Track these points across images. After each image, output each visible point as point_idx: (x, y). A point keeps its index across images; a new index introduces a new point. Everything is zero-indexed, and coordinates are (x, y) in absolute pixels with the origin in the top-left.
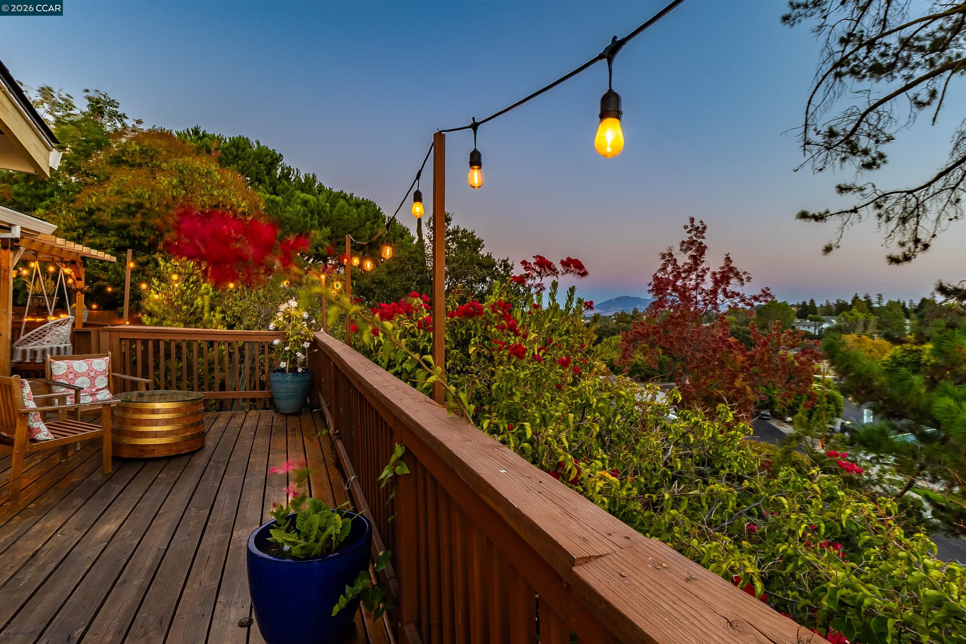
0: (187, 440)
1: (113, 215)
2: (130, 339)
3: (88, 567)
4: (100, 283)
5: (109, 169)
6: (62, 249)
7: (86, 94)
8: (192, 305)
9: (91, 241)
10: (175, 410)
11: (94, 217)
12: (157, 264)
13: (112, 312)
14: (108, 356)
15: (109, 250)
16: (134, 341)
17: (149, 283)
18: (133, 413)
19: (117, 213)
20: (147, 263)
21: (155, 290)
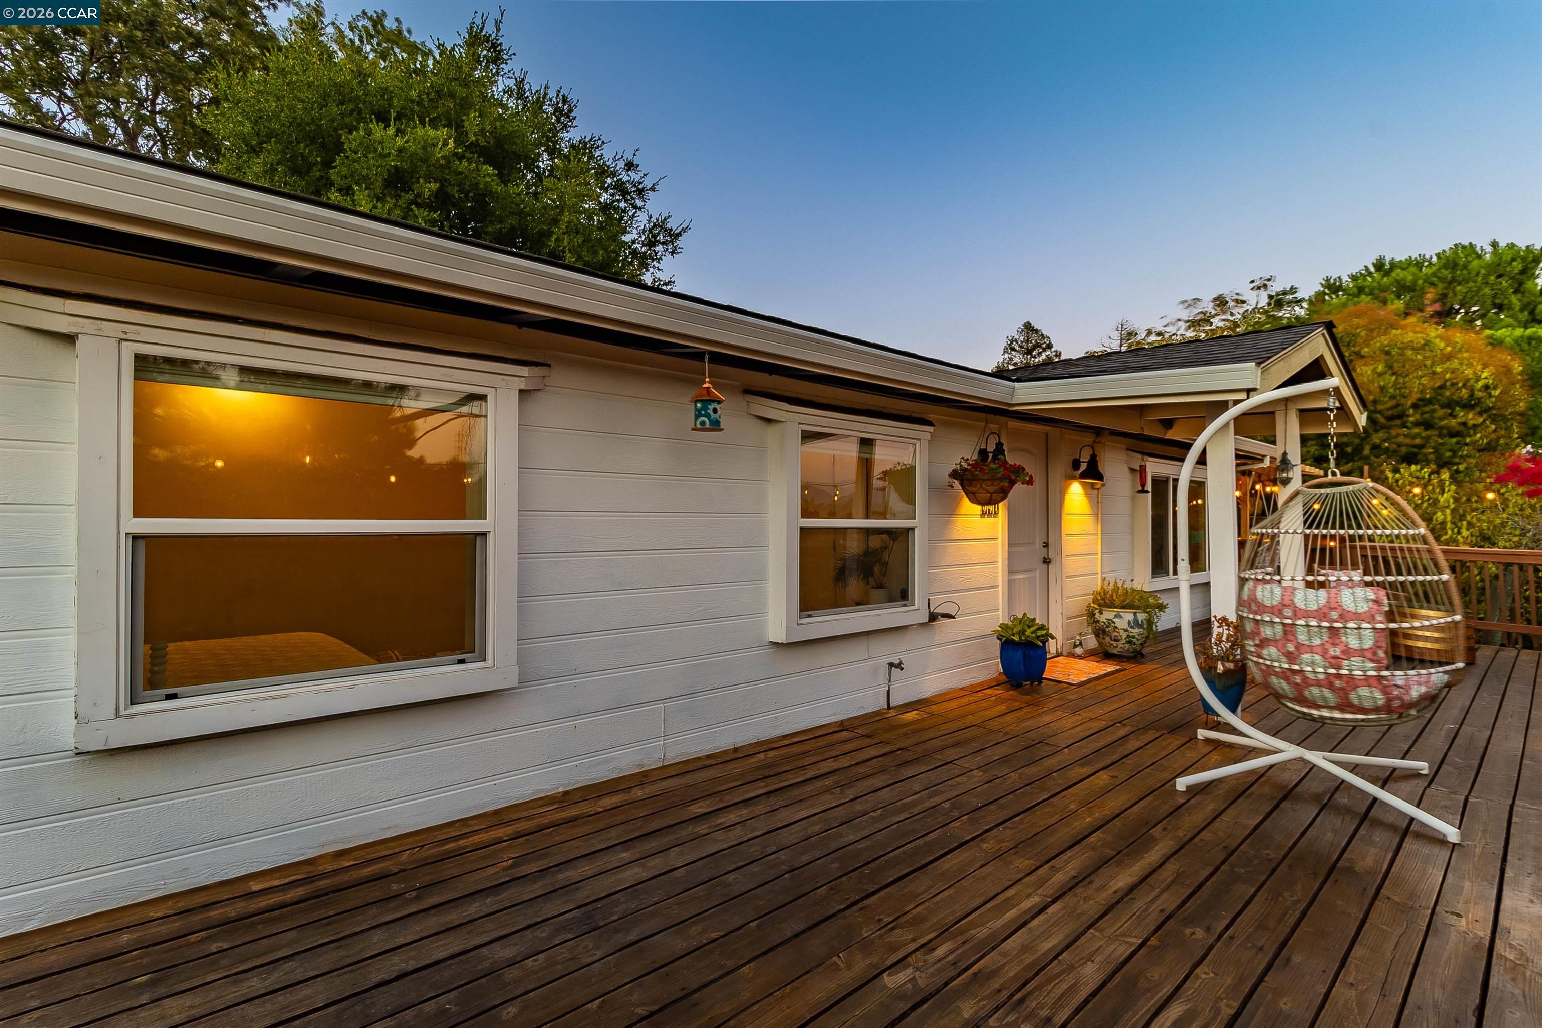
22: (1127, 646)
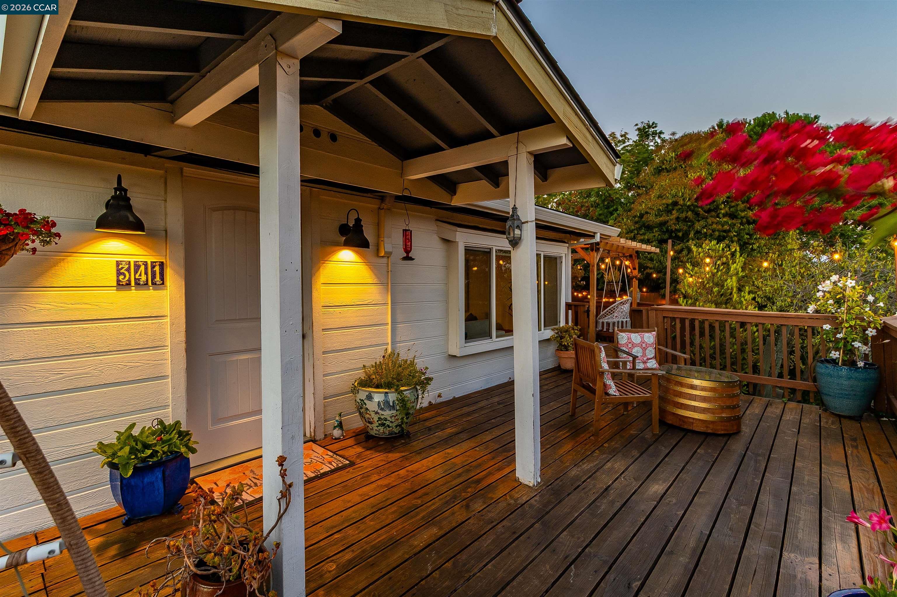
0: (722, 420)
1: (656, 215)
2: (671, 317)
3: (642, 520)
4: (648, 271)
5: (653, 179)
6: (624, 247)
7: (637, 127)
8: (723, 286)
9: (642, 237)
10: (711, 390)
11: (643, 219)
12: (690, 250)
13: (656, 294)
14: (654, 331)
15: (654, 243)
16: (673, 319)
17: (684, 267)
18: (675, 385)
19: (659, 214)
20: (682, 250)
21: (689, 274)
22: (381, 429)
